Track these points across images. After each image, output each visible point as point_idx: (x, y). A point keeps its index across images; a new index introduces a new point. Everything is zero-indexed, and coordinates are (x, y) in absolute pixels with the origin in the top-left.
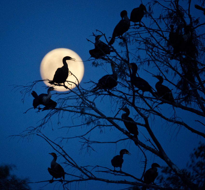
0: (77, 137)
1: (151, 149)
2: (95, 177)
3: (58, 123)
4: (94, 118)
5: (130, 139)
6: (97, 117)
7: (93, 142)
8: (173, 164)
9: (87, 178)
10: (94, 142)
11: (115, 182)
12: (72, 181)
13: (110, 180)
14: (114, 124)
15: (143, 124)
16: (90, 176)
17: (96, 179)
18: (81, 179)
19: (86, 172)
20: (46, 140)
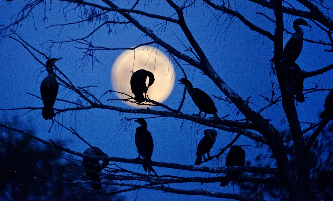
0: (74, 40)
1: (189, 58)
2: (101, 104)
3: (44, 19)
4: (98, 10)
5: (156, 43)
6: (103, 9)
7: (98, 48)
8: (223, 82)
9: (89, 105)
10: (100, 48)
11: (132, 111)
12: (65, 110)
13: (124, 108)
14: (132, 21)
15: (175, 19)
16: (94, 102)
17: (102, 106)
18: (80, 106)
19: (86, 96)
20: (23, 45)
